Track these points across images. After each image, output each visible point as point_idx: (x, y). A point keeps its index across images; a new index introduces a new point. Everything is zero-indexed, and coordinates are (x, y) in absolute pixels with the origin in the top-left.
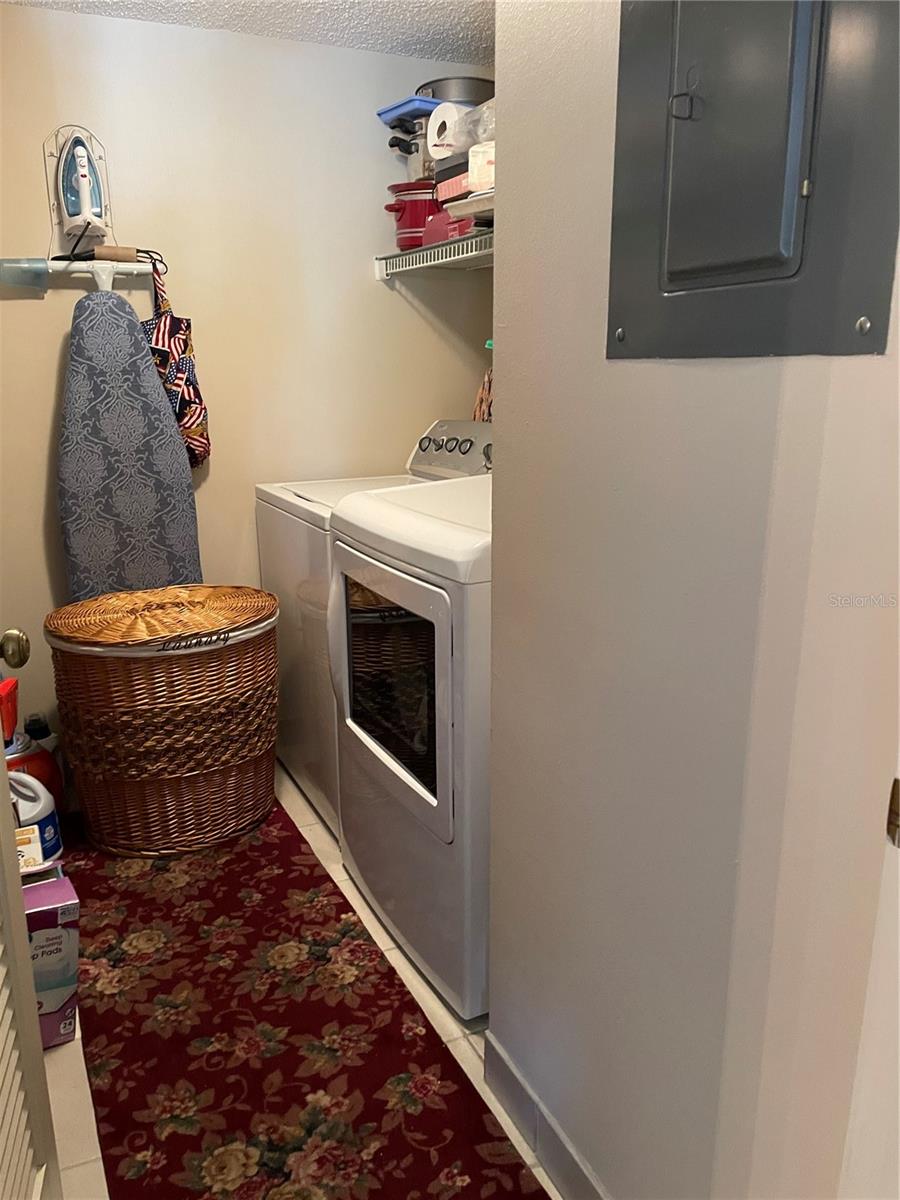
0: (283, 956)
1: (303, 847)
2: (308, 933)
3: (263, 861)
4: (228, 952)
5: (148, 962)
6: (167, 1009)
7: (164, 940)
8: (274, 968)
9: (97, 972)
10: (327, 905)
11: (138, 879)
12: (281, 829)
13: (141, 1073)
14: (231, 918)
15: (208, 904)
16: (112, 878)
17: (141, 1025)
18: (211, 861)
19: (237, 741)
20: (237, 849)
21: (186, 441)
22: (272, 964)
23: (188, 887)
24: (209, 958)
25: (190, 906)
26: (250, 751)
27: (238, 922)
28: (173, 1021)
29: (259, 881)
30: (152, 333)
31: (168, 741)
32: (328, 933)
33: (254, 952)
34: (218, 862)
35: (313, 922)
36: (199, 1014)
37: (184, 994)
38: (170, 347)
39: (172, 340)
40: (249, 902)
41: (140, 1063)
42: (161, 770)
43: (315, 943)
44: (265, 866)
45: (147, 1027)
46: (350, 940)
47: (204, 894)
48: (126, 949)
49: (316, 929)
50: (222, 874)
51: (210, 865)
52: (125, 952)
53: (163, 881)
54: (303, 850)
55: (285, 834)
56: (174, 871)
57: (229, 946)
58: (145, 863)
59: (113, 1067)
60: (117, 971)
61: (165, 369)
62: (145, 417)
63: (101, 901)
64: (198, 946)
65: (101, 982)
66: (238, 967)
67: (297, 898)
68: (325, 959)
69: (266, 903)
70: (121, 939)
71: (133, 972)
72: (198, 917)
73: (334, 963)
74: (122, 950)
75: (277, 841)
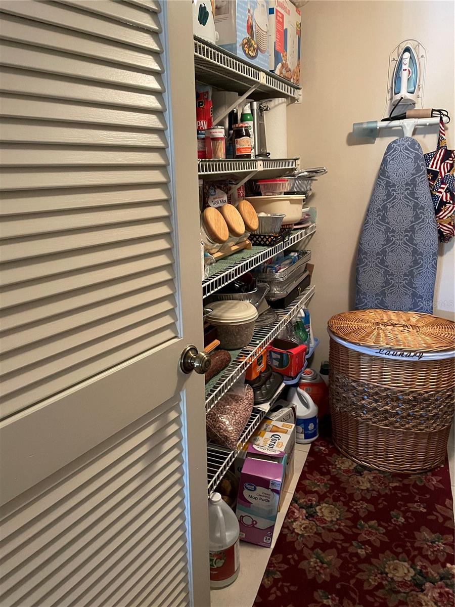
0: (396, 569)
1: (447, 502)
2: (419, 563)
3: (417, 498)
4: (367, 546)
5: (324, 525)
6: (318, 560)
7: (338, 517)
8: (387, 574)
9: (298, 516)
10: (442, 551)
11: (344, 472)
12: (439, 481)
13: (286, 590)
14: (380, 525)
15: (371, 508)
16: (332, 465)
17: (301, 561)
18: (387, 482)
19: (418, 419)
20: (406, 482)
21: (439, 226)
22: (387, 570)
23: (366, 491)
24: (354, 543)
25: (361, 504)
26: (427, 427)
27: (382, 530)
28: (316, 570)
29: (408, 510)
30: (430, 161)
31: (374, 405)
32: (432, 571)
33: (381, 556)
34: (390, 485)
35: (426, 557)
36: (332, 576)
37: (330, 557)
38: (440, 169)
39: (443, 164)
40: (395, 521)
41: (289, 584)
42: (369, 419)
43: (420, 573)
44: (417, 502)
45: (303, 565)
46: (444, 585)
47: (373, 501)
48: (318, 511)
49: (426, 564)
50: (389, 493)
51: (385, 484)
52: (316, 512)
53: (355, 480)
54: (446, 503)
55: (441, 486)
56: (364, 477)
57: (368, 543)
58: (352, 464)
59: (276, 577)
60: (307, 522)
61: (434, 182)
62: (414, 211)
63: (321, 475)
64: (352, 531)
65: (297, 523)
66: (367, 560)
67: (426, 535)
68: (420, 587)
69: (404, 527)
70: (318, 504)
71: (314, 527)
72: (362, 514)
73: (425, 594)
74: (316, 510)
75: (433, 488)
